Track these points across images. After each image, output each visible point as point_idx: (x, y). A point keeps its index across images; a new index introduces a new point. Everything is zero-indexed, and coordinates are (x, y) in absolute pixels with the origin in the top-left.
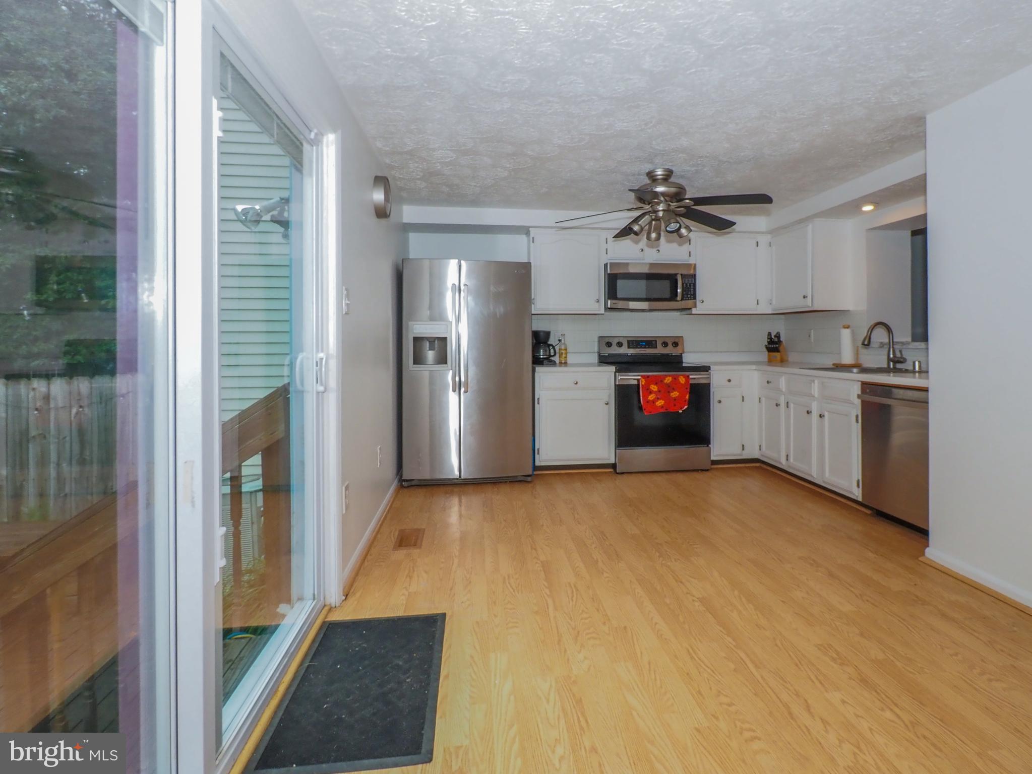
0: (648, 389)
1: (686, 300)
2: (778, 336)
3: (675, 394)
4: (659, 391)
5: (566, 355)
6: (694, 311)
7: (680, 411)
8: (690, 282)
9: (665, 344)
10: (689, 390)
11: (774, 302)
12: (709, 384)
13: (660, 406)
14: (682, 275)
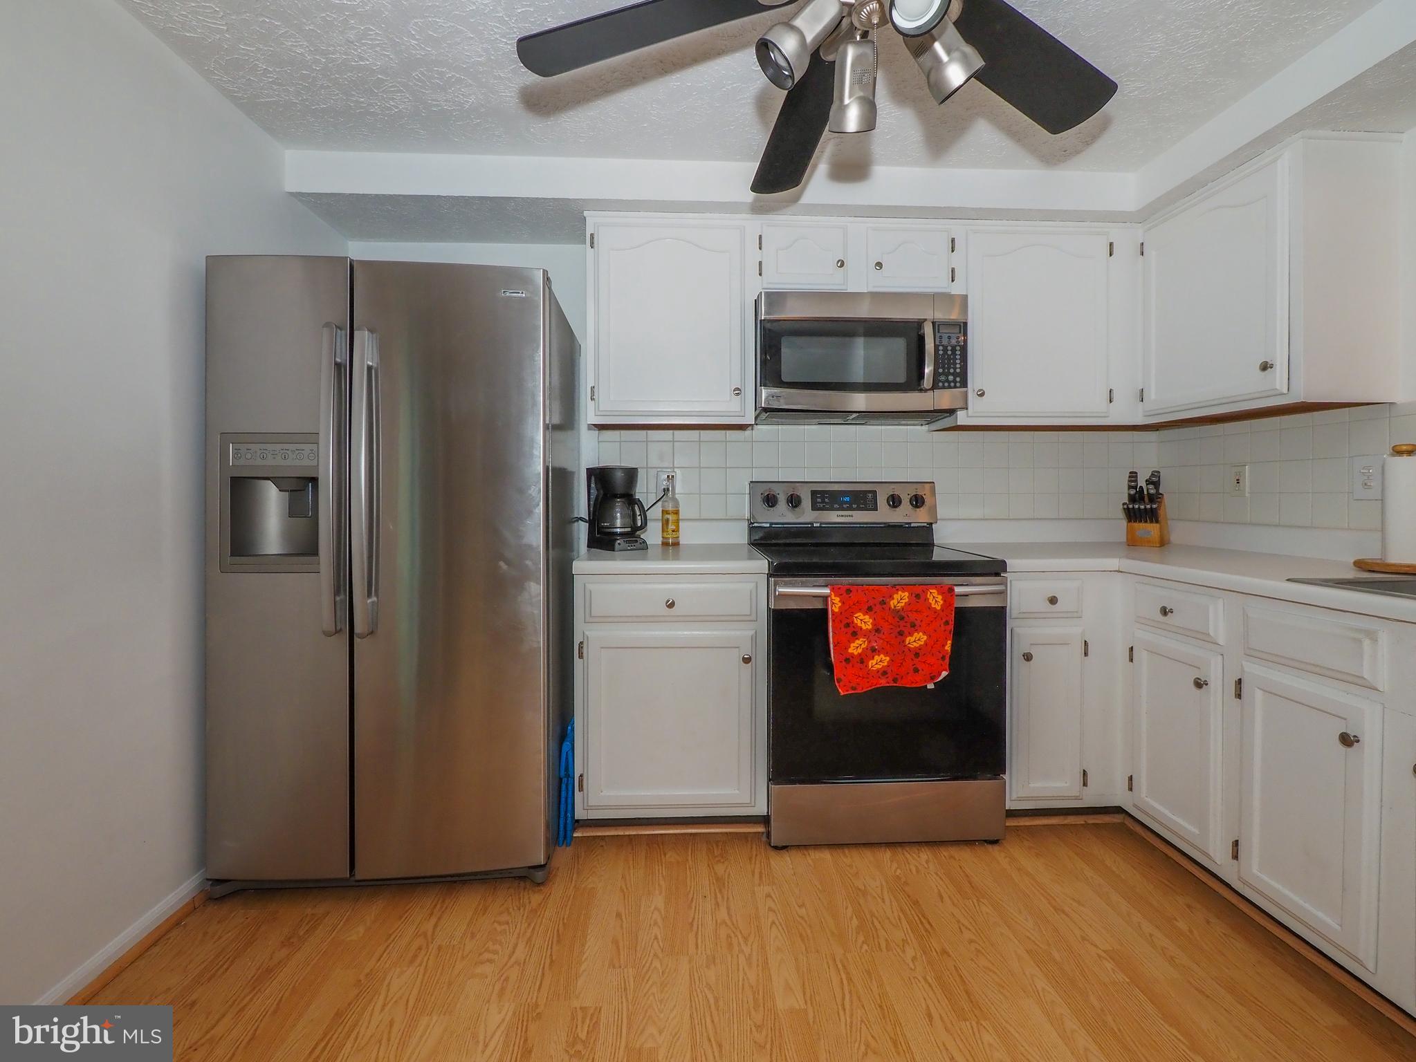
0: (848, 625)
1: (944, 387)
2: (1154, 481)
3: (917, 640)
4: (877, 631)
5: (678, 526)
6: (962, 418)
7: (931, 686)
8: (954, 342)
9: (895, 501)
10: (951, 627)
11: (1151, 395)
12: (1004, 608)
13: (878, 671)
14: (934, 323)
